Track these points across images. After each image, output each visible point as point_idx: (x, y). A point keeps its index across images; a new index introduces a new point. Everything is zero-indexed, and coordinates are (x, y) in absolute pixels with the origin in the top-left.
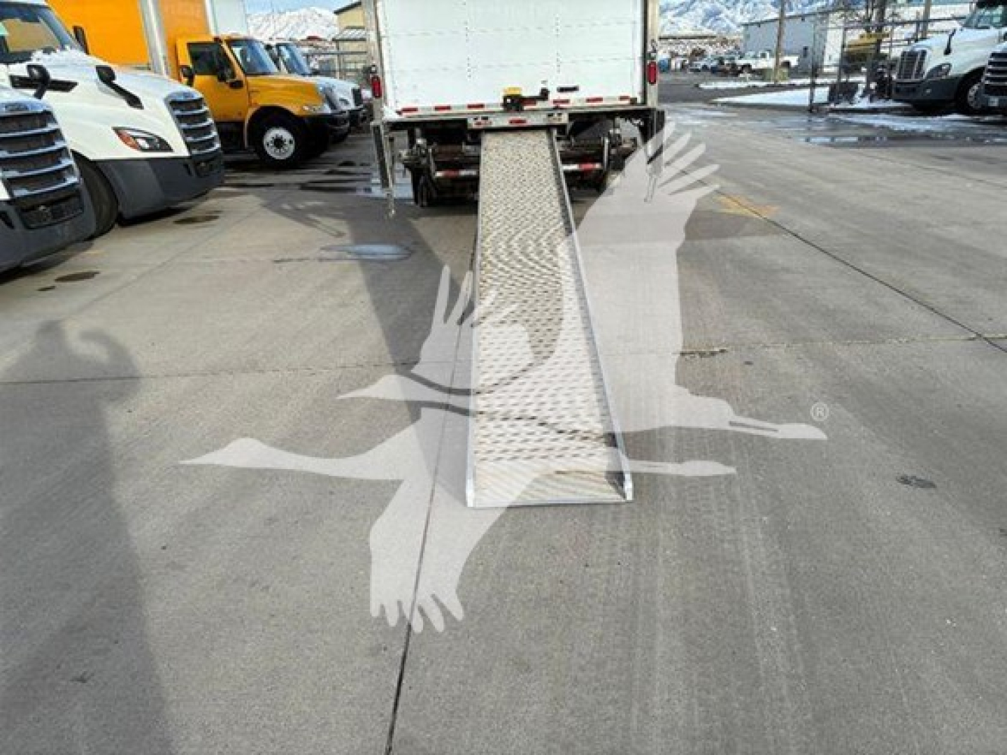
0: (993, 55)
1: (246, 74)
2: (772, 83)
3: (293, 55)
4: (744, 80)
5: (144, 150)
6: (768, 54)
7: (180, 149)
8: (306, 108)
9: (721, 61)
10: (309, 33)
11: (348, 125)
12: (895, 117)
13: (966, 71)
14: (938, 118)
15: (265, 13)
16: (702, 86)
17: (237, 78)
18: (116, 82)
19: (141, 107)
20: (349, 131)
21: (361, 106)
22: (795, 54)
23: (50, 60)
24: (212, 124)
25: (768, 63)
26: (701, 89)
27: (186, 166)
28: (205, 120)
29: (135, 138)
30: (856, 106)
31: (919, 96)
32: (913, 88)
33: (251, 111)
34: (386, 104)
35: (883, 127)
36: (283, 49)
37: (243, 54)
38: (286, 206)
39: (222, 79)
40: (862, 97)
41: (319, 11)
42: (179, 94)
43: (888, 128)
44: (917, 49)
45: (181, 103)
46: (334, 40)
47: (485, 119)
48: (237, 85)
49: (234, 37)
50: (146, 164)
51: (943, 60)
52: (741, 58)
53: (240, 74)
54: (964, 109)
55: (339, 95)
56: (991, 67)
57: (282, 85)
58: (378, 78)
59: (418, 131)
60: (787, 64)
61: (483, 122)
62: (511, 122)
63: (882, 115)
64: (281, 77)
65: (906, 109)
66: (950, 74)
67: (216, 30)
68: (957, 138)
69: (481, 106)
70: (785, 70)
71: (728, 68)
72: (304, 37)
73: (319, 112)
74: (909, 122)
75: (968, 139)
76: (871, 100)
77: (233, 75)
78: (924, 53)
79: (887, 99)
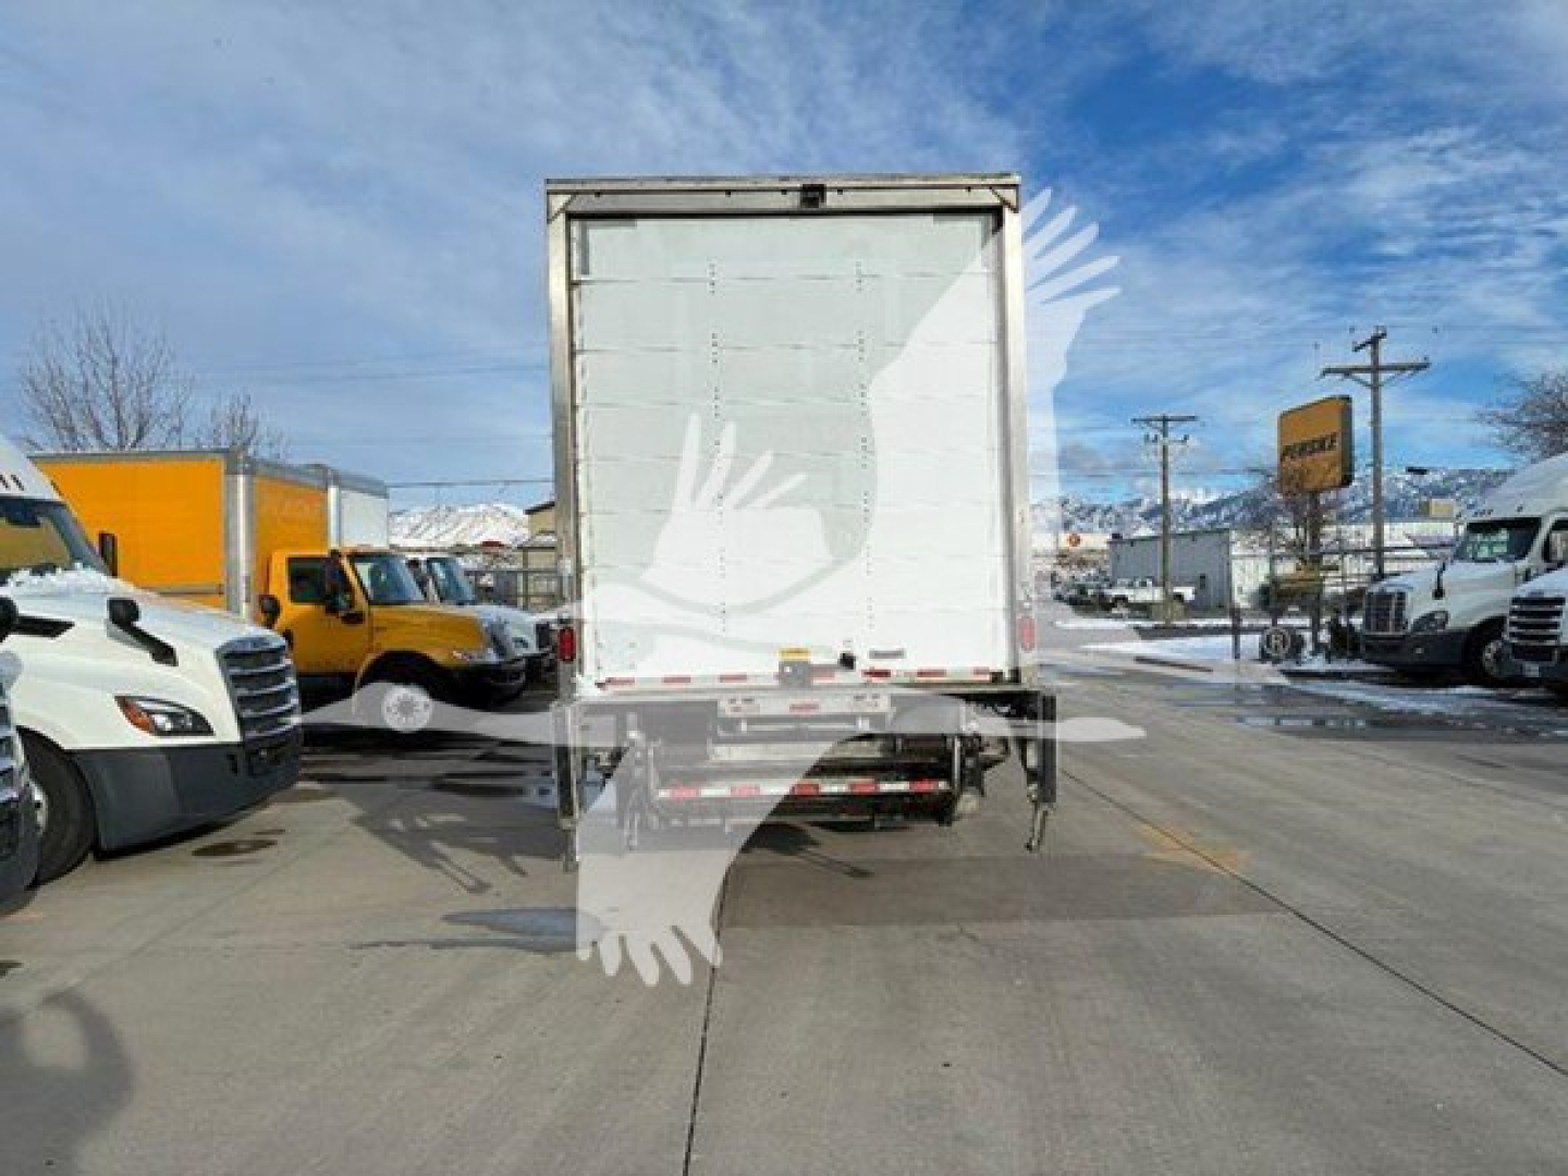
0: (1516, 601)
1: (371, 603)
2: (1162, 623)
3: (449, 574)
4: (1119, 617)
5: (161, 732)
6: (1149, 583)
7: (227, 730)
8: (458, 655)
9: (1082, 590)
10: (483, 539)
11: (523, 678)
12: (1377, 687)
13: (1474, 622)
14: (1442, 691)
15: (427, 511)
16: (1059, 623)
17: (356, 609)
18: (138, 624)
19: (175, 663)
20: (524, 688)
21: (547, 649)
22: (1188, 584)
23: (40, 584)
24: (292, 686)
25: (1152, 595)
26: (1056, 628)
27: (232, 757)
28: (283, 681)
29: (150, 713)
30: (1303, 668)
31: (1407, 659)
32: (1393, 646)
33: (370, 658)
34: (581, 671)
35: (1361, 703)
36: (436, 565)
37: (373, 574)
38: (397, 824)
39: (332, 609)
40: (1314, 654)
41: (504, 507)
42: (243, 642)
43: (1369, 704)
44: (1389, 590)
45: (245, 655)
46: (520, 548)
47: (748, 700)
48: (355, 618)
49: (361, 550)
50: (162, 756)
51: (1433, 606)
52: (1111, 586)
53: (361, 603)
54: (1479, 677)
55: (513, 632)
56: (1514, 618)
57: (424, 620)
58: (571, 631)
59: (632, 718)
60: (1179, 597)
61: (744, 706)
62: (793, 707)
63: (1351, 683)
64: (425, 607)
65: (1384, 674)
66: (1450, 625)
67: (340, 538)
68: (1492, 728)
69: (743, 677)
70: (1178, 606)
71: (1094, 601)
72: (478, 541)
73: (478, 660)
74: (1401, 697)
75: (1510, 730)
76: (1329, 659)
77: (352, 604)
78: (1402, 596)
79: (1352, 658)
